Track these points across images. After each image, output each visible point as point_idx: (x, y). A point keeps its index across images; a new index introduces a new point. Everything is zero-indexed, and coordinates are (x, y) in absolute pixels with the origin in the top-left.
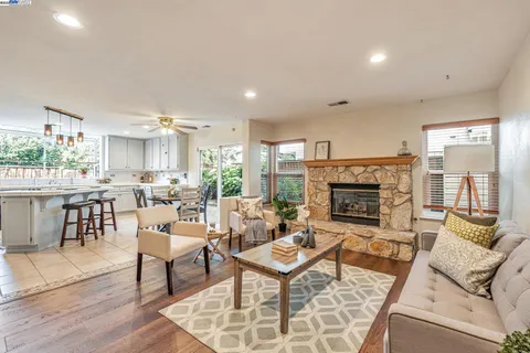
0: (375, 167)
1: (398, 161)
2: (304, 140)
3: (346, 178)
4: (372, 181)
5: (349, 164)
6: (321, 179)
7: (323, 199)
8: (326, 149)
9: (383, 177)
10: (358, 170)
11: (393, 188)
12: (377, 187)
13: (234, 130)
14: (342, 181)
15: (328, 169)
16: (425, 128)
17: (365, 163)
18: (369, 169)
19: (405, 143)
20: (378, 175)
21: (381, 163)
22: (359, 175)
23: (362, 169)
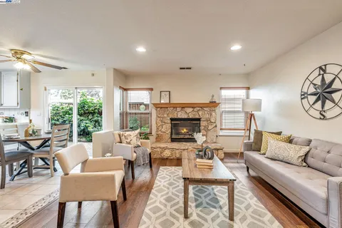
0: (199, 109)
1: (210, 105)
2: (152, 89)
3: (182, 115)
4: (197, 117)
5: (183, 106)
6: (166, 116)
7: (167, 128)
8: (168, 96)
9: (202, 114)
10: (189, 110)
11: (208, 120)
12: (199, 120)
13: (93, 75)
14: (179, 116)
15: (170, 109)
16: (221, 88)
17: (193, 106)
18: (195, 110)
19: (213, 96)
20: (200, 113)
21: (202, 106)
22: (190, 113)
23: (191, 109)
